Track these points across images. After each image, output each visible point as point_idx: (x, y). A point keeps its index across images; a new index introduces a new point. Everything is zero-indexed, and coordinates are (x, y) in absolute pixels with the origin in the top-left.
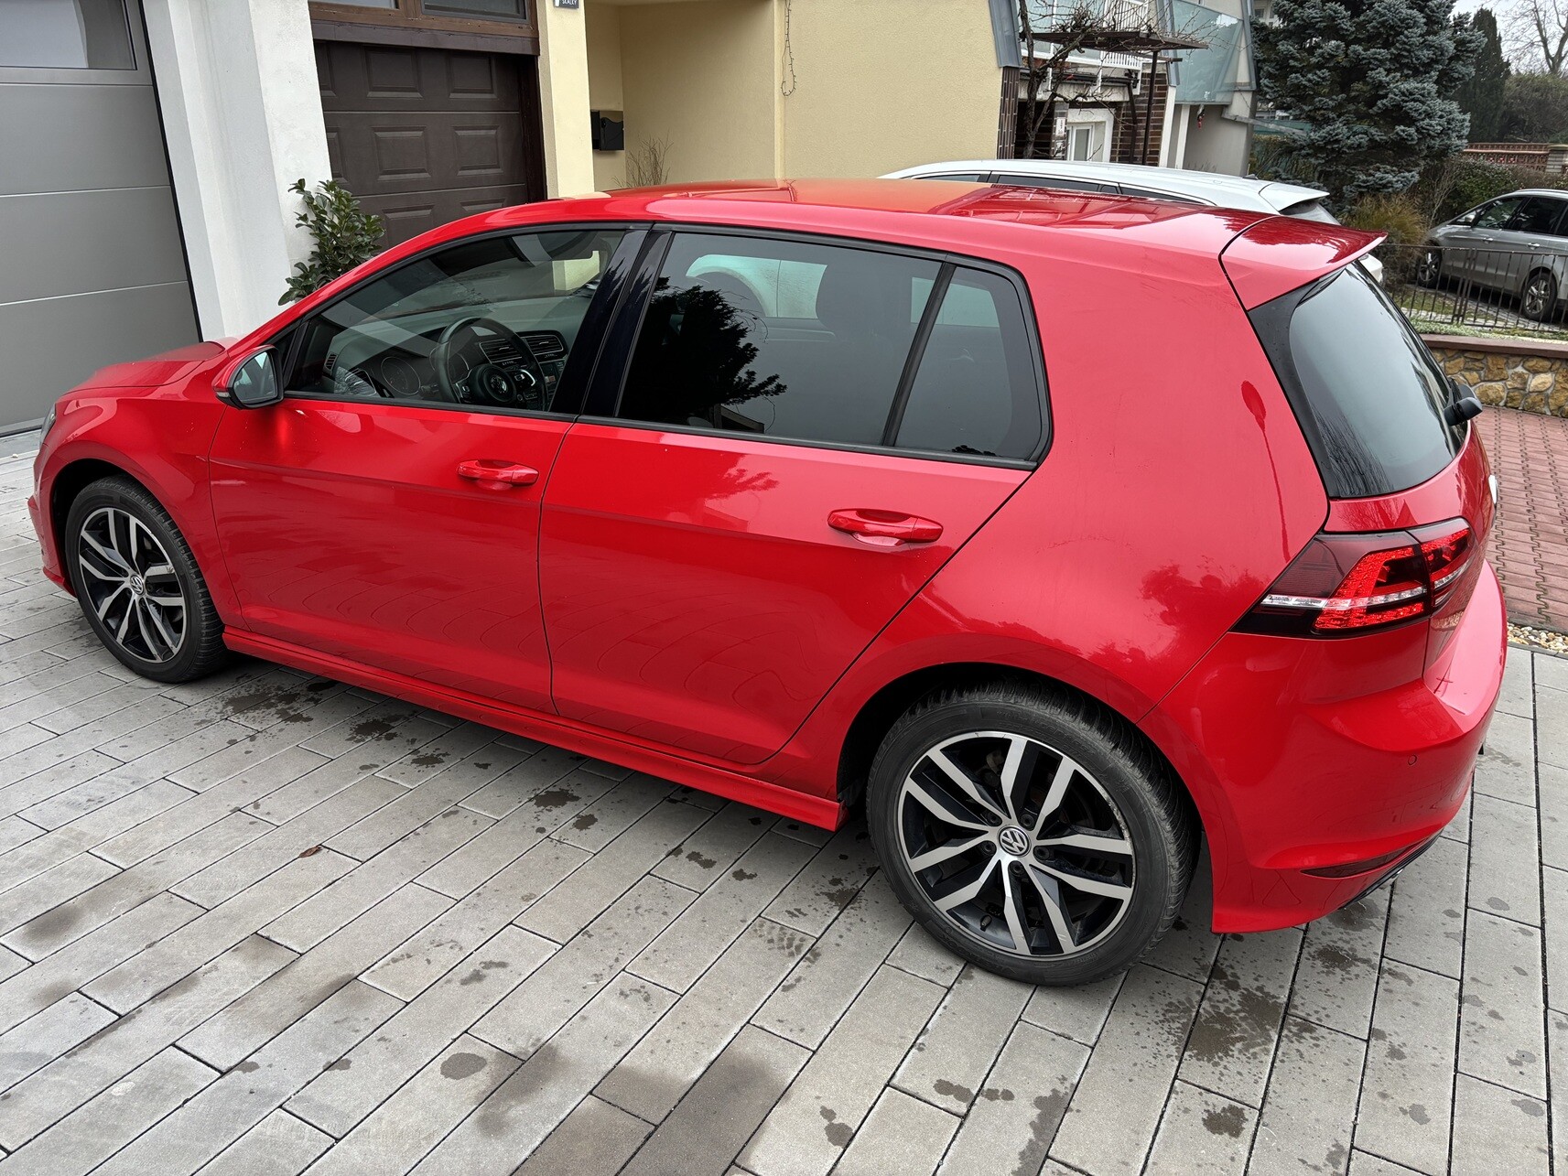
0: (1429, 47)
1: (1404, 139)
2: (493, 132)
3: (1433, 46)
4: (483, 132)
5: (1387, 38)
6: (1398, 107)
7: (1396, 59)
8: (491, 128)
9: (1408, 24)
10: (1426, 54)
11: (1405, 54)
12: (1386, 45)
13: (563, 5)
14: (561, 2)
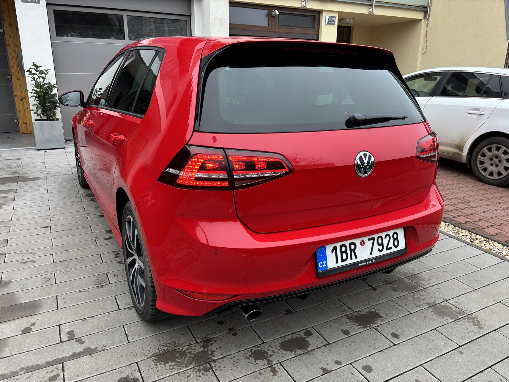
13: (328, 24)
14: (328, 22)
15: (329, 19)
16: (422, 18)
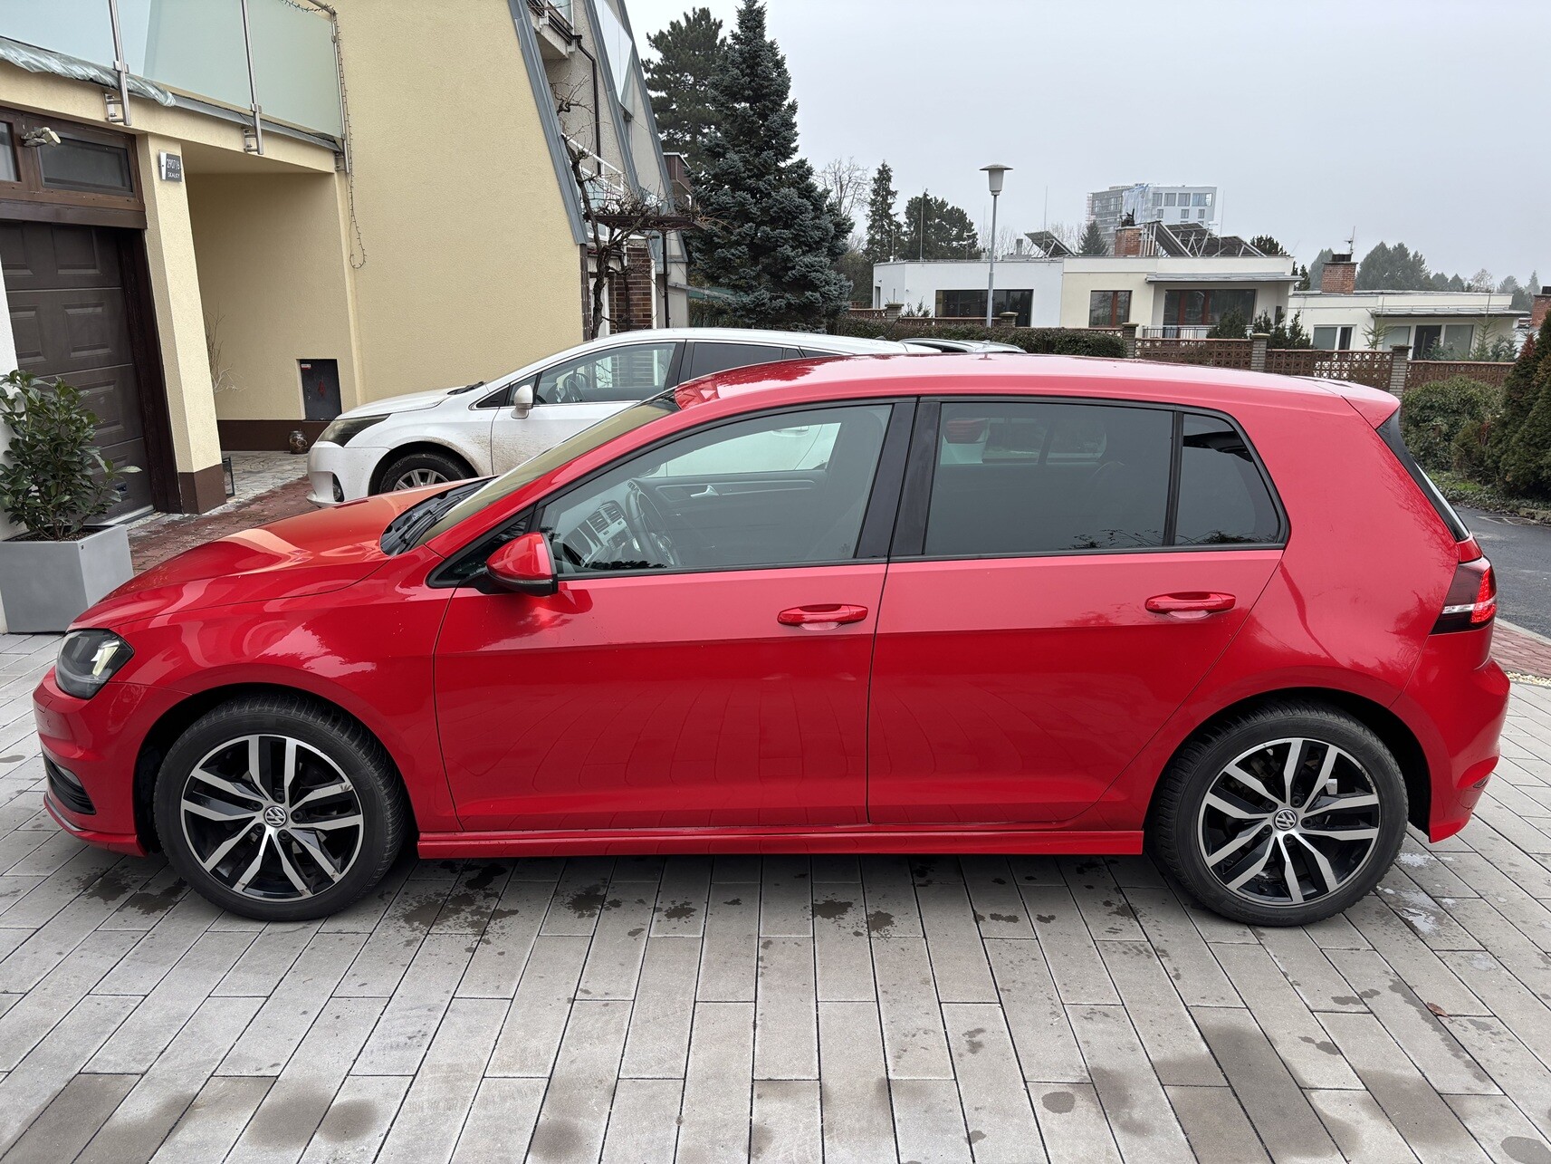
0: (818, 228)
1: (812, 302)
2: (99, 310)
3: (821, 228)
4: (90, 310)
5: (786, 221)
6: (804, 276)
7: (796, 237)
8: (96, 306)
9: (801, 210)
10: (817, 234)
11: (802, 234)
12: (786, 227)
13: (168, 179)
14: (167, 175)
15: (167, 163)
16: (334, 171)
